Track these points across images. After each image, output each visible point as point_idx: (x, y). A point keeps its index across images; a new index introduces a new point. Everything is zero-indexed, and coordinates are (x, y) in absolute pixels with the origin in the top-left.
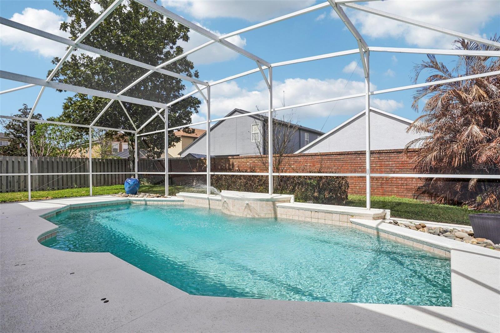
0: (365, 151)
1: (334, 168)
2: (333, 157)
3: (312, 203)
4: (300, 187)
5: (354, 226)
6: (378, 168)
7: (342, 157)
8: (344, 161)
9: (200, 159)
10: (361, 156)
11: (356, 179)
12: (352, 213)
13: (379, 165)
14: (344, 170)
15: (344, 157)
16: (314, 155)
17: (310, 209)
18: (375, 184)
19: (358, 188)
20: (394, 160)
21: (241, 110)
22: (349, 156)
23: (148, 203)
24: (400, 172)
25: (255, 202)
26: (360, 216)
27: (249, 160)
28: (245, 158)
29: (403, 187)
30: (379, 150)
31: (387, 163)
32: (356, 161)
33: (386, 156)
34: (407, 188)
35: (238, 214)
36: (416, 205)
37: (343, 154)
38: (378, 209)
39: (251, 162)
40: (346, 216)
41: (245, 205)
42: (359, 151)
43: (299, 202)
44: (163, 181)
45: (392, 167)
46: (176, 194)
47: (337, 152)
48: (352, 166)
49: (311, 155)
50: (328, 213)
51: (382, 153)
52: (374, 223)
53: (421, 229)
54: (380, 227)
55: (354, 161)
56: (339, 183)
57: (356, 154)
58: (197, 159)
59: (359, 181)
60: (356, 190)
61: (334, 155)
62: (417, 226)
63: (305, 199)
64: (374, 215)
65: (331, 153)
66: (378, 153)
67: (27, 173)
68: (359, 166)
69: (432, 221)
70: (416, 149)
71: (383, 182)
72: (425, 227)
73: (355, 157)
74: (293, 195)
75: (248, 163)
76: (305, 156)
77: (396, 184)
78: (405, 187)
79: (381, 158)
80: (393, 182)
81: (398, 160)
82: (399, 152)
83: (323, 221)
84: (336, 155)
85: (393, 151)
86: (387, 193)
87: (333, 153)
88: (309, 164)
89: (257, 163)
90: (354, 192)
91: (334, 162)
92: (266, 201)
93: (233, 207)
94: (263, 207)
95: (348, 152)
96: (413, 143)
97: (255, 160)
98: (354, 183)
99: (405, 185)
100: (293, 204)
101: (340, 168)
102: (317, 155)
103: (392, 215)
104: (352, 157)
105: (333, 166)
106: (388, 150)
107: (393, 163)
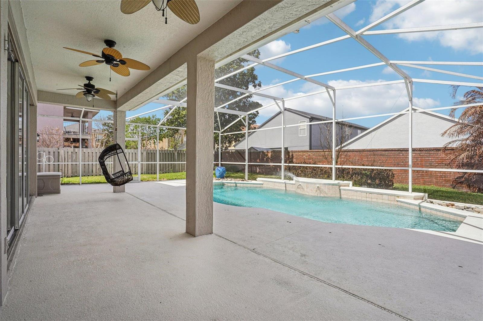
0: (409, 148)
1: (379, 161)
2: (378, 153)
3: (366, 187)
4: (357, 176)
5: (399, 203)
6: (419, 162)
7: (386, 153)
8: (388, 156)
9: (263, 152)
10: (404, 153)
11: (399, 171)
12: (398, 195)
13: (420, 160)
14: (388, 163)
15: (388, 153)
16: (362, 151)
17: (366, 191)
18: (416, 175)
19: (400, 178)
20: (434, 156)
21: (289, 109)
22: (393, 152)
23: (238, 185)
24: (439, 166)
25: (324, 186)
26: (404, 197)
27: (305, 154)
28: (301, 152)
29: (441, 178)
30: (420, 148)
31: (427, 158)
32: (398, 156)
33: (426, 153)
34: (445, 180)
35: (311, 194)
36: (451, 192)
37: (387, 151)
38: (418, 193)
39: (307, 155)
40: (394, 196)
41: (317, 187)
42: (402, 149)
43: (356, 186)
44: (244, 169)
45: (432, 162)
46: (257, 179)
47: (382, 149)
48: (395, 160)
49: (359, 151)
50: (379, 194)
51: (423, 150)
52: (417, 202)
53: (450, 206)
54: (421, 204)
55: (397, 156)
56: (387, 174)
57: (399, 150)
58: (260, 152)
59: (401, 173)
60: (399, 180)
61: (379, 151)
62: (448, 205)
63: (361, 185)
64: (415, 196)
65: (376, 149)
66: (419, 150)
67: (157, 162)
68: (401, 160)
69: (461, 202)
70: (454, 147)
71: (423, 174)
72: (454, 205)
73: (398, 153)
74: (351, 182)
75: (304, 156)
76: (354, 151)
77: (435, 176)
78: (443, 178)
79: (421, 154)
80: (432, 174)
81: (437, 156)
82: (438, 150)
83: (375, 200)
84: (381, 151)
85: (432, 149)
86: (427, 183)
87: (378, 149)
88: (357, 158)
89: (312, 156)
90: (396, 181)
91: (379, 156)
92: (332, 185)
93: (307, 189)
94: (330, 189)
95: (392, 149)
96: (450, 144)
97: (310, 153)
98: (397, 174)
99: (443, 177)
100: (351, 187)
101: (384, 162)
102: (365, 151)
103: (429, 197)
104: (396, 153)
105: (379, 160)
106: (428, 148)
107: (433, 158)
